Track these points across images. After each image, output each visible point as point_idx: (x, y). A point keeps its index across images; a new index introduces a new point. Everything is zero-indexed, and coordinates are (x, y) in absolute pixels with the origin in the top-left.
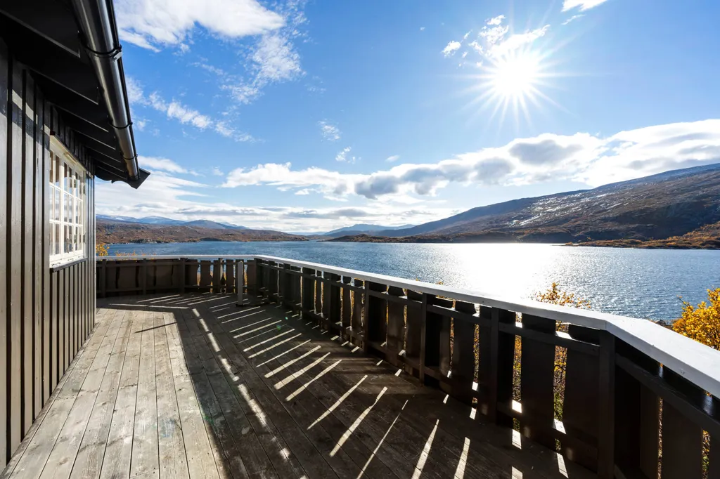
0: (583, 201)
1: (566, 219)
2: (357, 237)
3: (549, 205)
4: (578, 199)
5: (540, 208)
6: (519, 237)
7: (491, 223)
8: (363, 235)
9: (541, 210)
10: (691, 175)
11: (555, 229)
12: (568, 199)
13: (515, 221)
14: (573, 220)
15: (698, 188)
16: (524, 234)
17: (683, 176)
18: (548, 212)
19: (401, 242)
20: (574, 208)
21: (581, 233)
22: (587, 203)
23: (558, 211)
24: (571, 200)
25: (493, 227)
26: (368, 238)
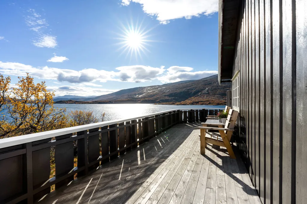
0: (159, 89)
1: (154, 95)
2: (67, 101)
3: (148, 90)
4: (157, 88)
5: (145, 91)
6: (139, 102)
7: (129, 96)
8: (71, 100)
9: (146, 92)
10: (186, 83)
11: (151, 99)
12: (154, 88)
13: (137, 95)
14: (156, 95)
15: (188, 87)
16: (141, 100)
17: (184, 83)
18: (148, 92)
19: (91, 104)
20: (156, 91)
21: (159, 100)
22: (160, 90)
23: (151, 92)
24: (155, 89)
25: (129, 97)
26: (73, 102)
